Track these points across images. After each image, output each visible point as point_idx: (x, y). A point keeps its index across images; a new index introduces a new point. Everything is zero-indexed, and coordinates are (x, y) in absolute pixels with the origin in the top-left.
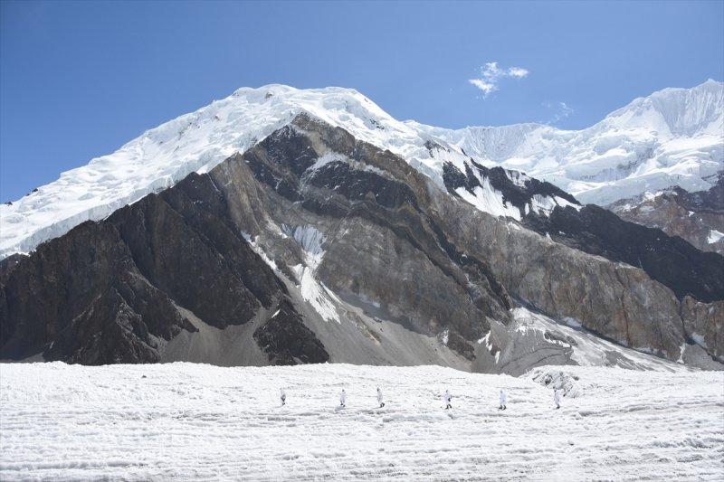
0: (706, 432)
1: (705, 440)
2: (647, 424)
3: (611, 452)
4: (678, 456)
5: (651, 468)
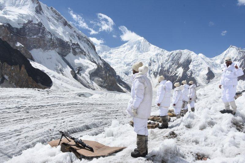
0: (21, 104)
1: (21, 106)
2: (2, 103)
4: (13, 111)
5: (5, 115)
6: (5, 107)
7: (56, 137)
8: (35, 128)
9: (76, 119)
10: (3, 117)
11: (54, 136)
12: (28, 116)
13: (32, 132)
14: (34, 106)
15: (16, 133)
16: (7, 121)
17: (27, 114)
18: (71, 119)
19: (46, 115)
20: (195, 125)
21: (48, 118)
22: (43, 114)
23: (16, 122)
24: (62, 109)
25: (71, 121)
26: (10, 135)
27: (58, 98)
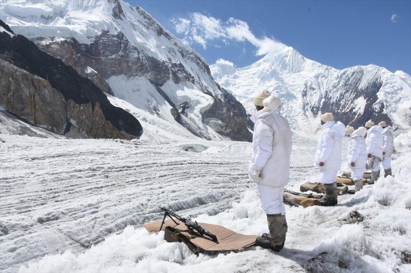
0: (96, 164)
1: (97, 168)
2: (69, 162)
3: (55, 176)
4: (86, 175)
5: (75, 181)
6: (74, 169)
7: (151, 216)
8: (119, 202)
9: (182, 188)
10: (71, 184)
11: (147, 215)
12: (108, 182)
13: (114, 208)
14: (116, 167)
15: (90, 209)
16: (77, 190)
17: (106, 180)
18: (174, 187)
19: (134, 181)
20: (397, 199)
21: (138, 186)
22: (130, 180)
23: (90, 191)
24: (160, 172)
25: (174, 192)
26: (83, 211)
27: (153, 154)
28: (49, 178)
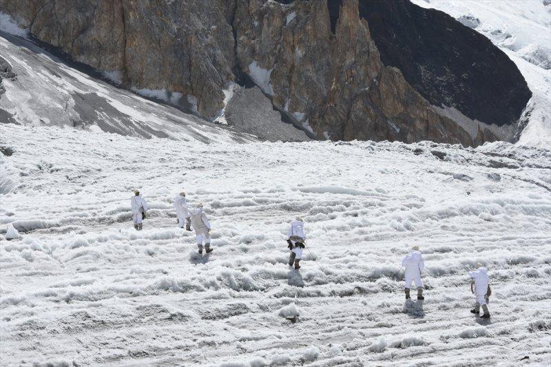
0: (259, 261)
1: (256, 276)
2: (152, 246)
3: (77, 306)
4: (204, 308)
6: (160, 278)
14: (342, 272)
17: (288, 334)
19: (408, 343)
24: (538, 306)
27: (522, 218)
28: (50, 313)
